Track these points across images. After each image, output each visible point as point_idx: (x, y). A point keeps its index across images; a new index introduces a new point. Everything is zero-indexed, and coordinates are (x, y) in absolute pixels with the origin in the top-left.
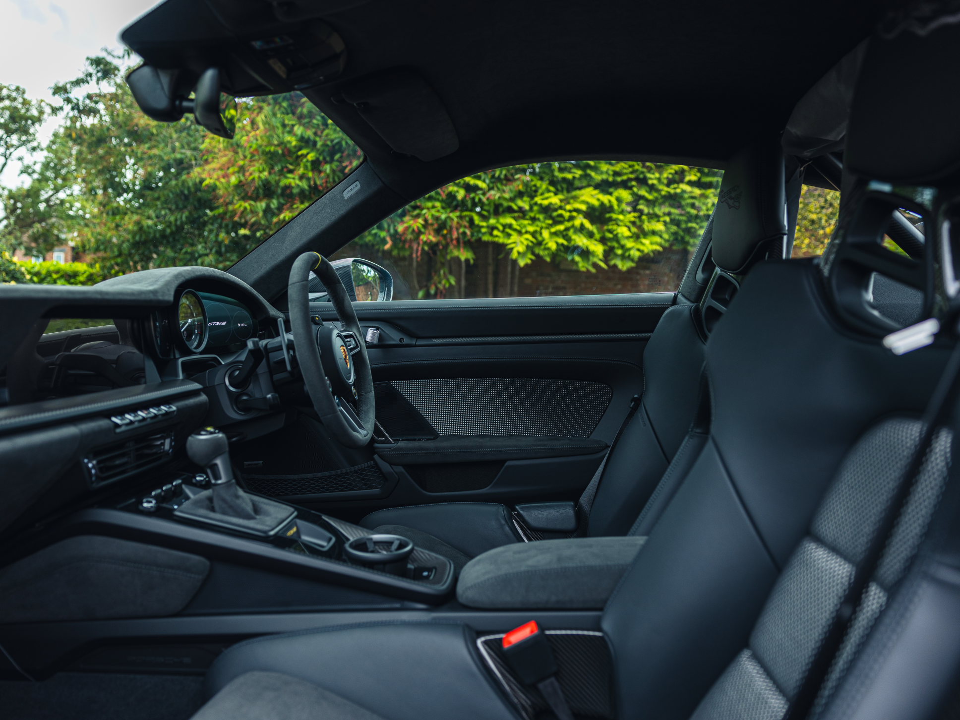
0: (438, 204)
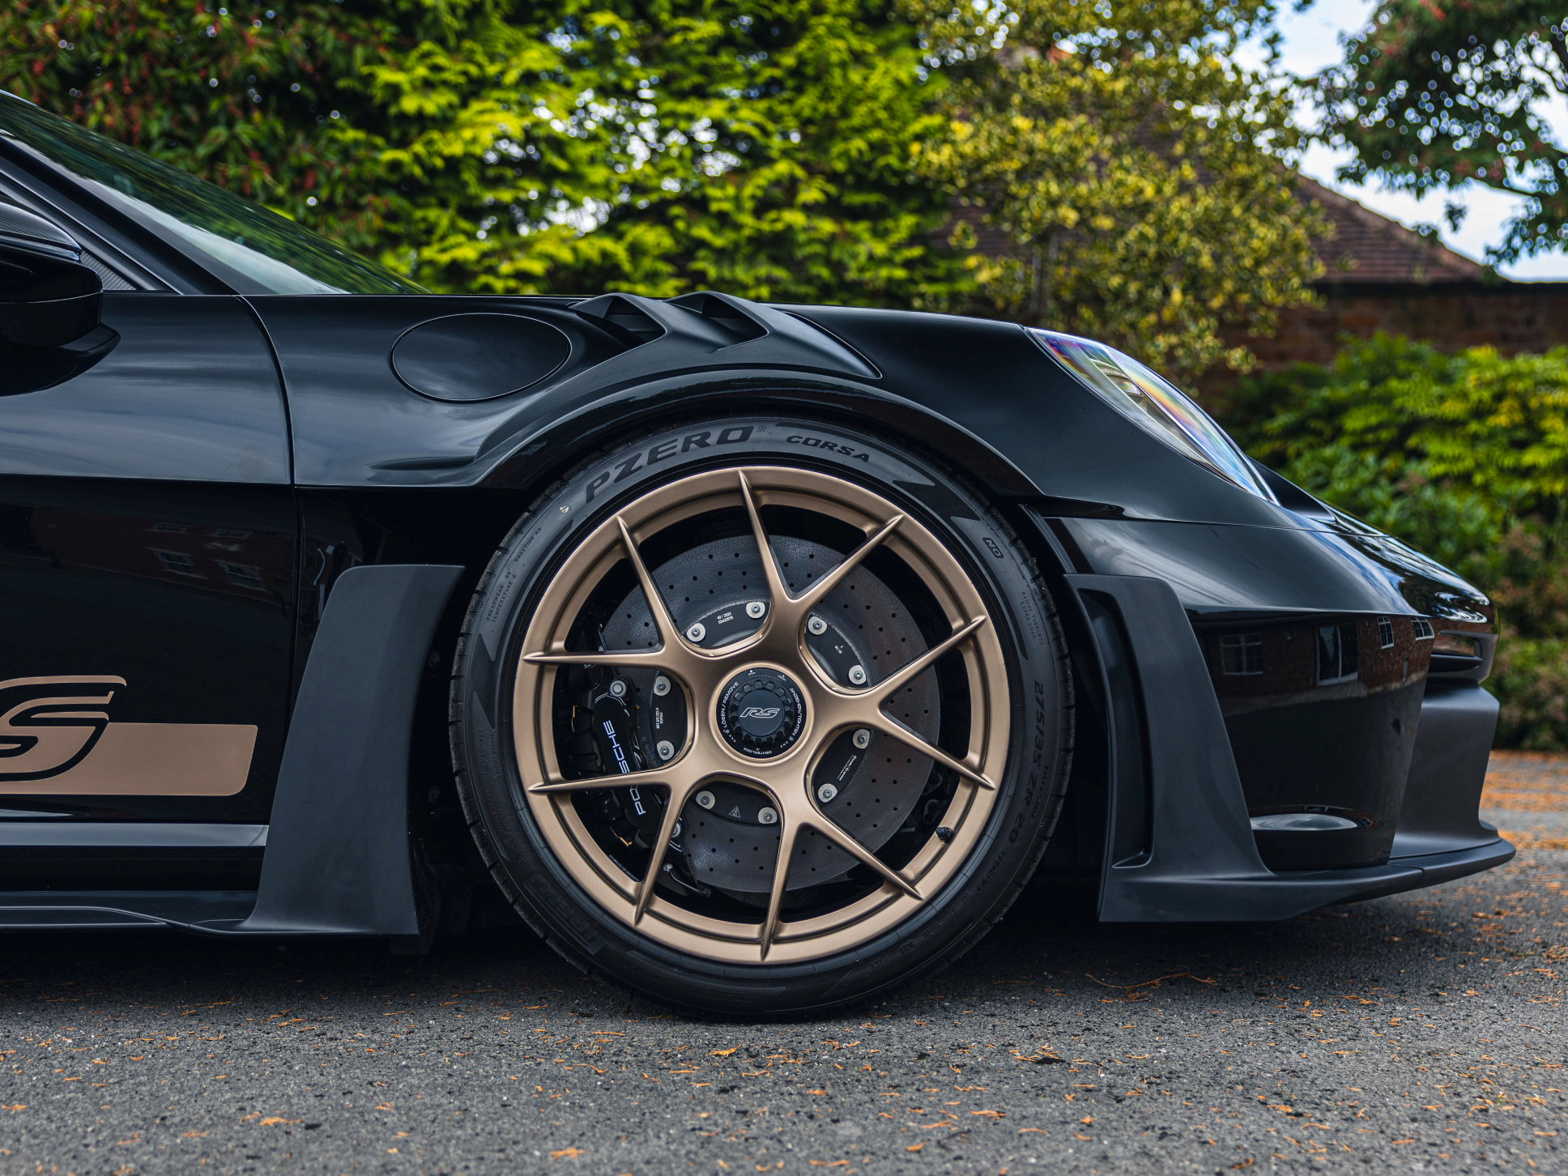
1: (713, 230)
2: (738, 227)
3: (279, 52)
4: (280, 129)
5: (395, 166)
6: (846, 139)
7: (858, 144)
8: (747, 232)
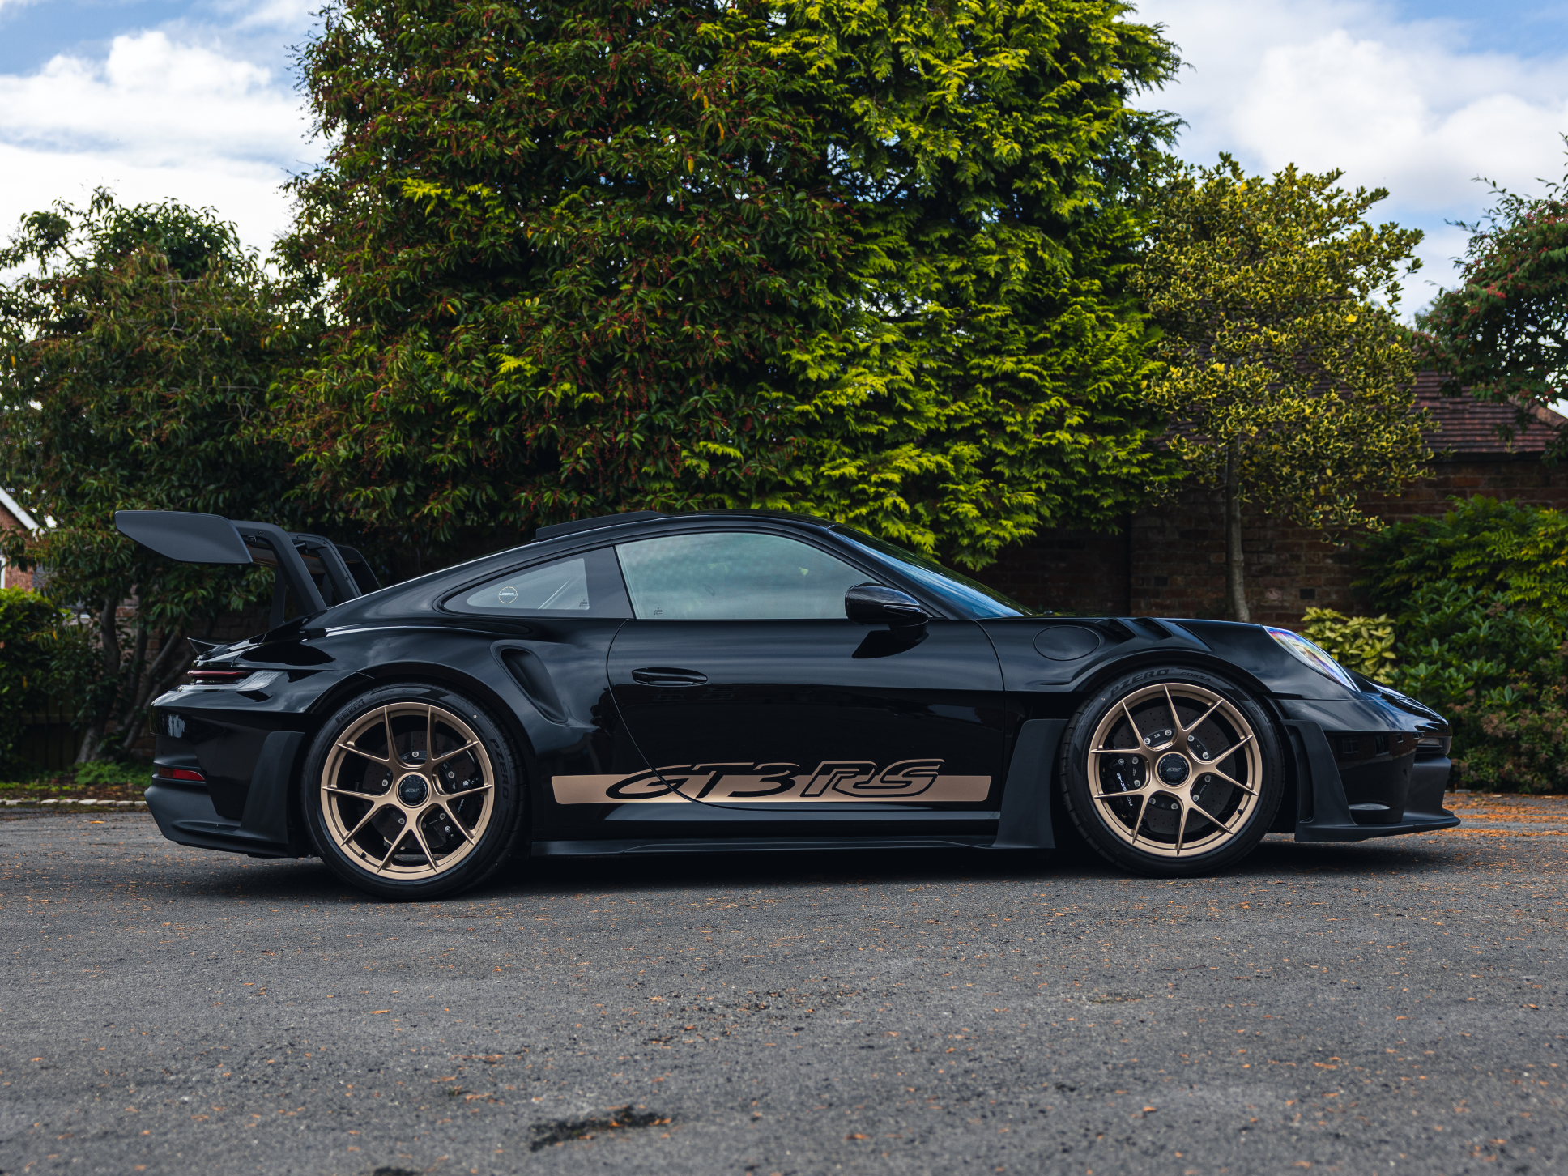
0: (670, 485)
1: (1006, 444)
2: (1025, 442)
3: (731, 346)
4: (732, 396)
5: (803, 414)
6: (1097, 380)
7: (1105, 383)
8: (1031, 446)
